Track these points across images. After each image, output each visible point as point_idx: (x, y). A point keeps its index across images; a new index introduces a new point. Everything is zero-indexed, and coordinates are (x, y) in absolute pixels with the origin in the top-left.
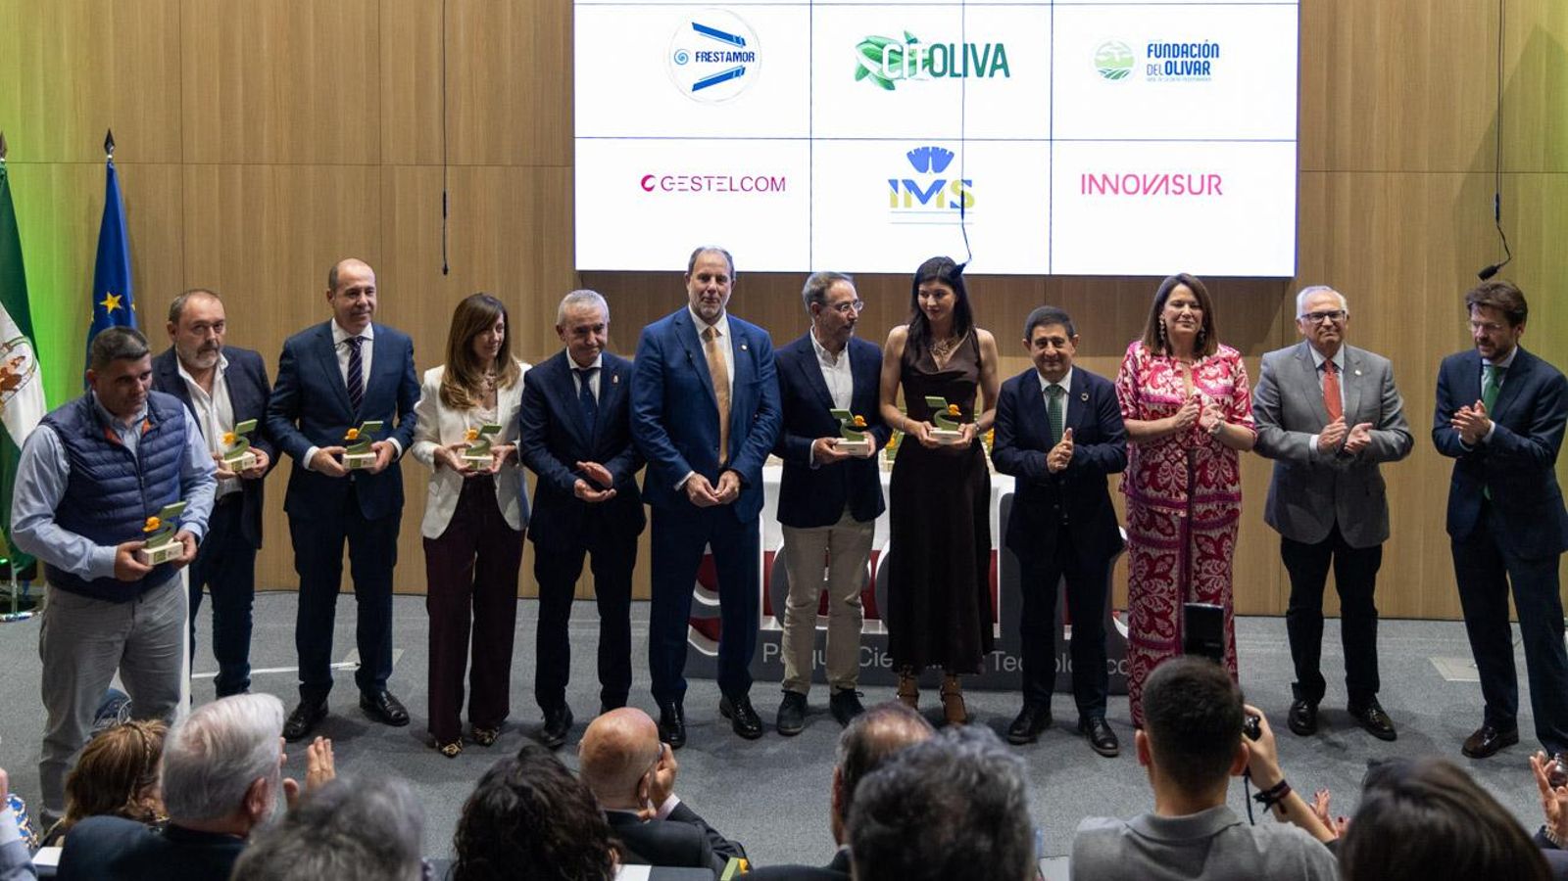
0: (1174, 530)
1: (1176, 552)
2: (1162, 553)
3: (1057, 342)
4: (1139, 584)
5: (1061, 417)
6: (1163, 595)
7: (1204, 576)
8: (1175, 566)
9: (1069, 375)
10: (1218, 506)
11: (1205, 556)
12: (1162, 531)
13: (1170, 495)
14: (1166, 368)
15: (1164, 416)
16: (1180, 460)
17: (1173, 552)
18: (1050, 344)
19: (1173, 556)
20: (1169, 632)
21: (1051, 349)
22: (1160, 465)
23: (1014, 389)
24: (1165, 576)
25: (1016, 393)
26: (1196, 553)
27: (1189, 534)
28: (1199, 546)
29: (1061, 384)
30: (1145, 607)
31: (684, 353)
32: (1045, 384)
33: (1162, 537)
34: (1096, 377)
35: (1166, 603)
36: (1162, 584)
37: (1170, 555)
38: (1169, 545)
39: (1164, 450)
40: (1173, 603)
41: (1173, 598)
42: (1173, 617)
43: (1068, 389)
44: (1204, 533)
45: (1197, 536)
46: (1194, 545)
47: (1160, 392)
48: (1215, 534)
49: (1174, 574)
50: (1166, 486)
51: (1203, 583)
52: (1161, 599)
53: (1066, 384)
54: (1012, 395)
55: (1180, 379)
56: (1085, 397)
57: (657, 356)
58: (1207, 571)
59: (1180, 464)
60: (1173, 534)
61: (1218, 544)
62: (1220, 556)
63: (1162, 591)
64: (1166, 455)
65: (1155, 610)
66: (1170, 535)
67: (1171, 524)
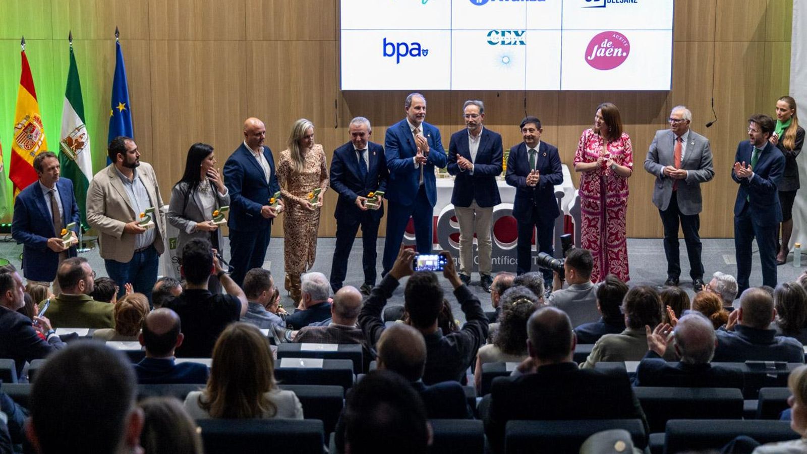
0: (598, 207)
1: (599, 217)
2: (593, 217)
3: (531, 130)
4: (585, 230)
5: (534, 163)
6: (594, 234)
7: (611, 226)
8: (599, 222)
9: (538, 146)
10: (616, 200)
11: (611, 218)
12: (593, 209)
13: (594, 194)
14: (596, 142)
15: (592, 162)
16: (597, 181)
17: (598, 217)
18: (528, 131)
19: (598, 218)
20: (597, 248)
21: (528, 133)
22: (590, 182)
23: (516, 151)
24: (595, 226)
25: (516, 153)
26: (608, 217)
27: (605, 209)
28: (609, 214)
29: (535, 149)
30: (587, 239)
31: (406, 140)
32: (528, 149)
33: (593, 211)
34: (550, 146)
35: (595, 237)
36: (593, 229)
37: (597, 218)
38: (596, 214)
39: (592, 176)
40: (599, 237)
41: (598, 235)
42: (598, 243)
43: (538, 151)
44: (610, 209)
45: (608, 210)
46: (607, 214)
47: (592, 152)
48: (616, 209)
49: (599, 225)
50: (592, 191)
51: (611, 229)
52: (594, 236)
53: (537, 149)
54: (515, 154)
55: (602, 147)
56: (545, 154)
57: (396, 140)
58: (612, 224)
59: (597, 182)
60: (598, 209)
61: (617, 213)
62: (618, 218)
63: (594, 232)
64: (592, 178)
65: (591, 240)
66: (596, 210)
67: (597, 205)
